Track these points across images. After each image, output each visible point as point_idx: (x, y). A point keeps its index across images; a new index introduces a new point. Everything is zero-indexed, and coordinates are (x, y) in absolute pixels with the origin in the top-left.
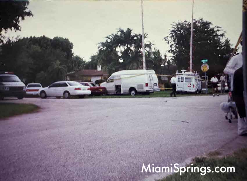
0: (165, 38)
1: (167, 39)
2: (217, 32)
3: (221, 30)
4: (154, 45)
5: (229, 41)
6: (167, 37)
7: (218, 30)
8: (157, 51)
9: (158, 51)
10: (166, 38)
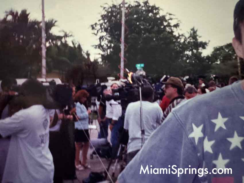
0: (92, 26)
1: (95, 28)
2: (170, 21)
3: (174, 19)
4: (71, 36)
5: (197, 31)
6: (96, 24)
7: (171, 19)
8: (76, 46)
9: (79, 46)
10: (94, 26)
